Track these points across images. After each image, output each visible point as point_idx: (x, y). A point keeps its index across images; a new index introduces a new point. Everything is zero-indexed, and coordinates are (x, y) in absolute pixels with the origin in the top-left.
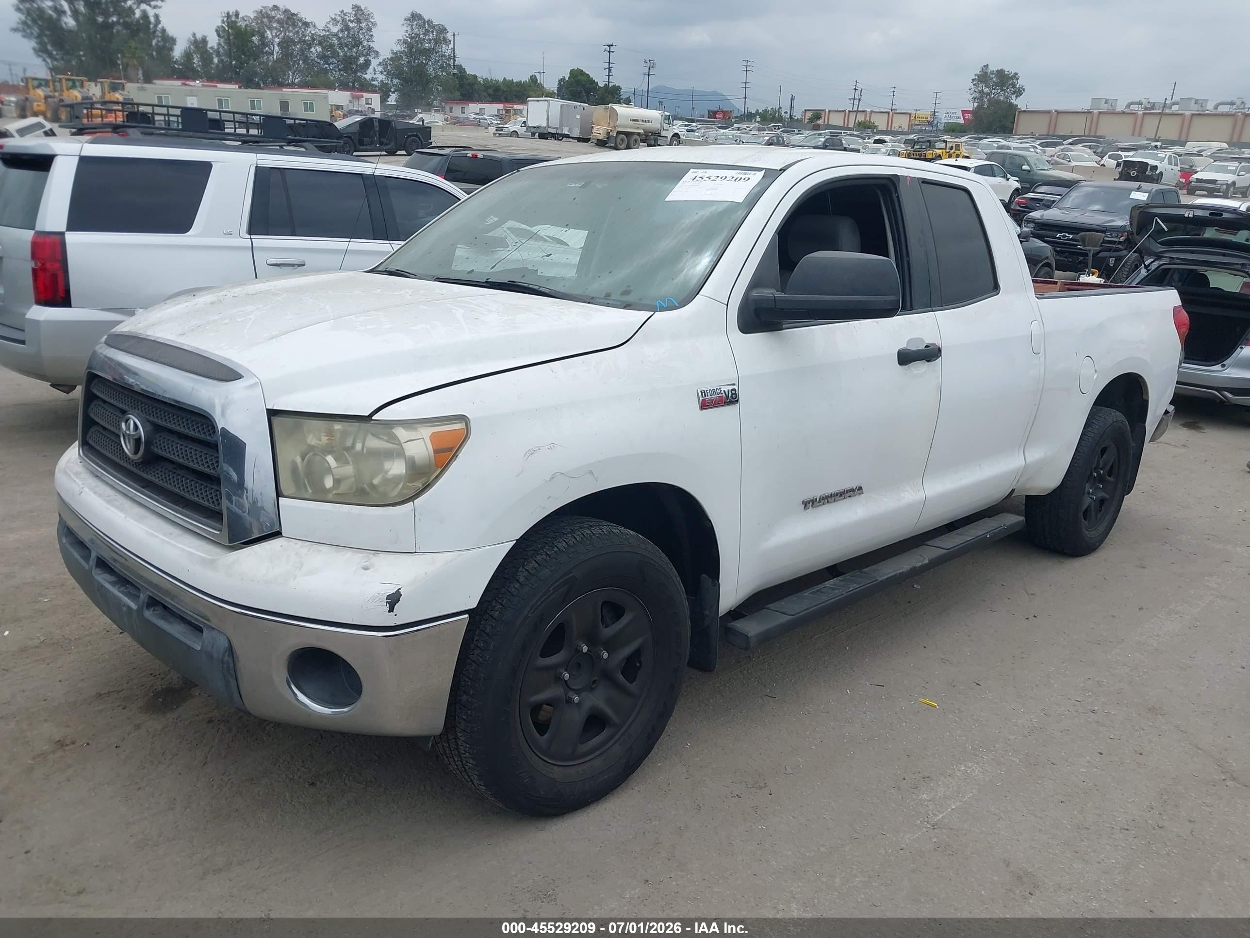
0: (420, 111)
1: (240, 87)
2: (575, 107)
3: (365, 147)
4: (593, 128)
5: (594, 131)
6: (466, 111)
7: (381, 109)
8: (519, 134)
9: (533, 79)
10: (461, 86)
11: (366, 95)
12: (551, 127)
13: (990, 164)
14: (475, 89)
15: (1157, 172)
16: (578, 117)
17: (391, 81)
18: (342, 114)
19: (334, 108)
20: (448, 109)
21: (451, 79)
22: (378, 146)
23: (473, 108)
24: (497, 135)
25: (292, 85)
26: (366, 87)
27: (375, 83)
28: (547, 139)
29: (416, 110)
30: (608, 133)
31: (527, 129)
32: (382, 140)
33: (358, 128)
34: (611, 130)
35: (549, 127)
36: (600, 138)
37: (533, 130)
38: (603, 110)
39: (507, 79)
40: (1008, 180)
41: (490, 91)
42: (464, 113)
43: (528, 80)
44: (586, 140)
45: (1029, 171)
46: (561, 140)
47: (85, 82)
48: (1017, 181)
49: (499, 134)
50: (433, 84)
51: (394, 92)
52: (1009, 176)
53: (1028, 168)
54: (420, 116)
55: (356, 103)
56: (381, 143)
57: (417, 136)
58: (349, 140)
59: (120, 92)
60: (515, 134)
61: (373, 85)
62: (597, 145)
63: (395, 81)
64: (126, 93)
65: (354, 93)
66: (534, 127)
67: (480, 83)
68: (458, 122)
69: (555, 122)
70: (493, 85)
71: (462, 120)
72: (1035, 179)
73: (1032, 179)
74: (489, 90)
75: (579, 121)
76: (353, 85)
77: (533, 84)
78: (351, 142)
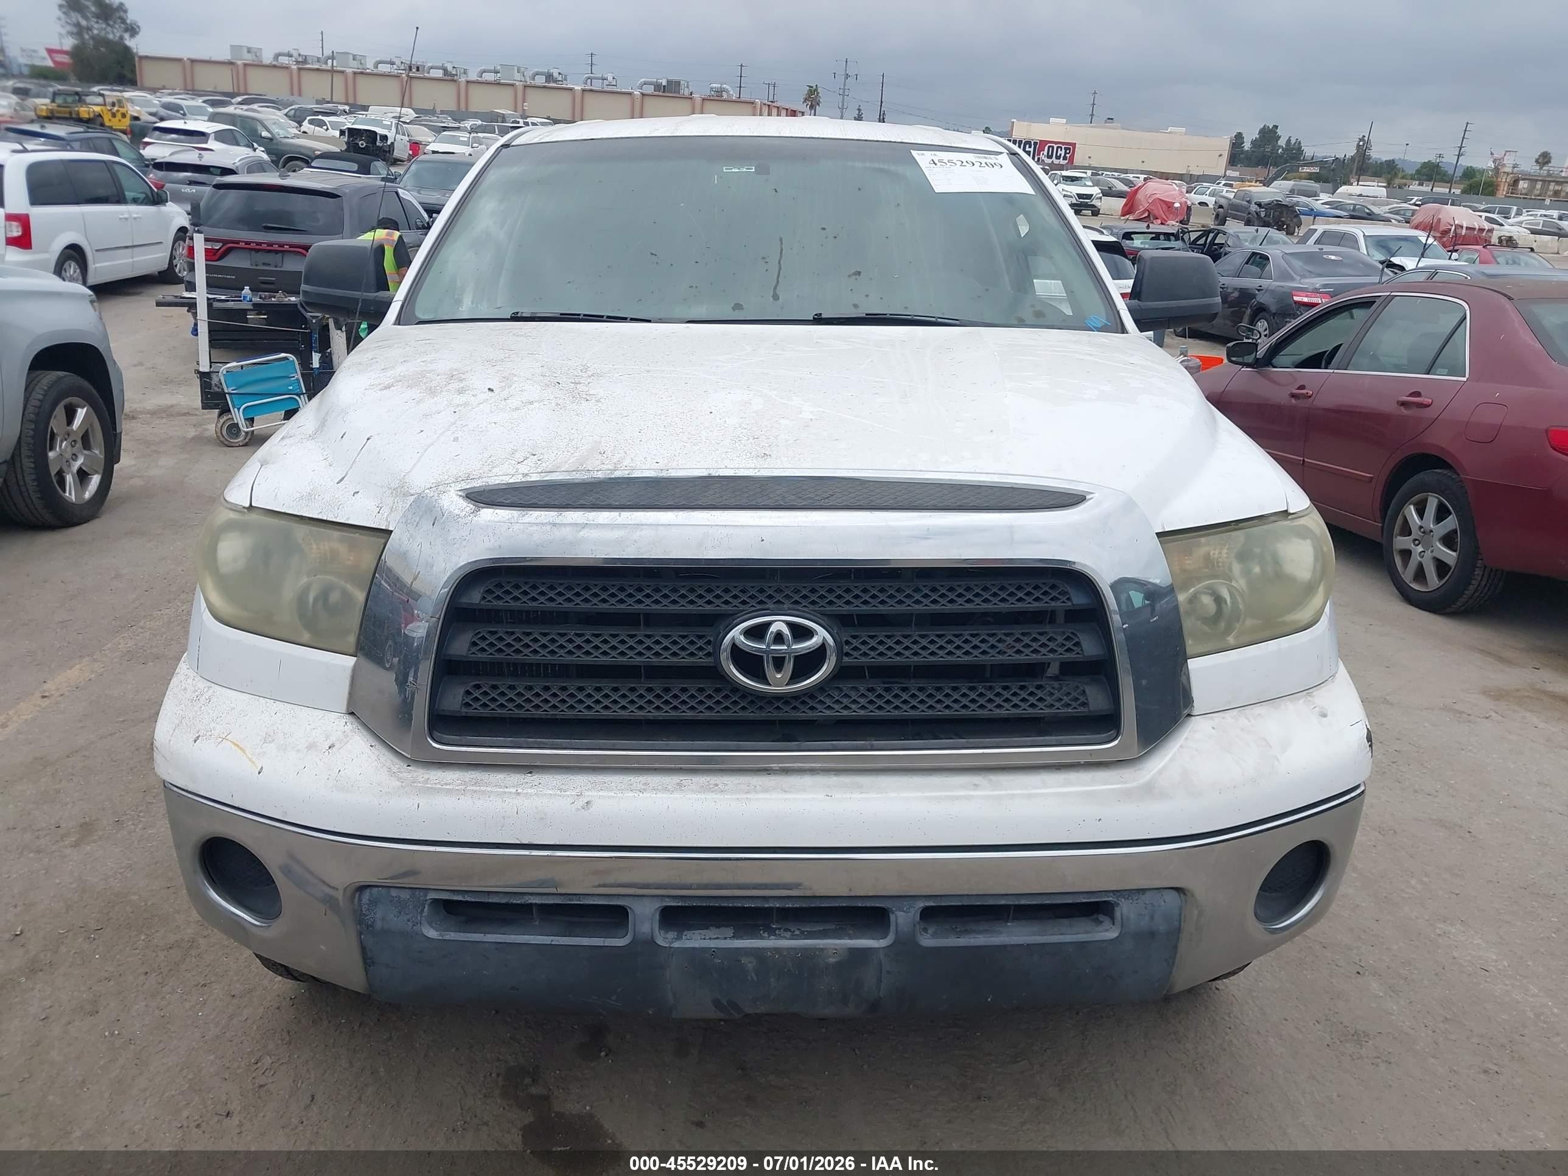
13: (230, 130)
15: (389, 143)
40: (255, 150)
45: (271, 139)
48: (263, 151)
52: (256, 145)
53: (269, 135)
72: (282, 150)
73: (278, 149)
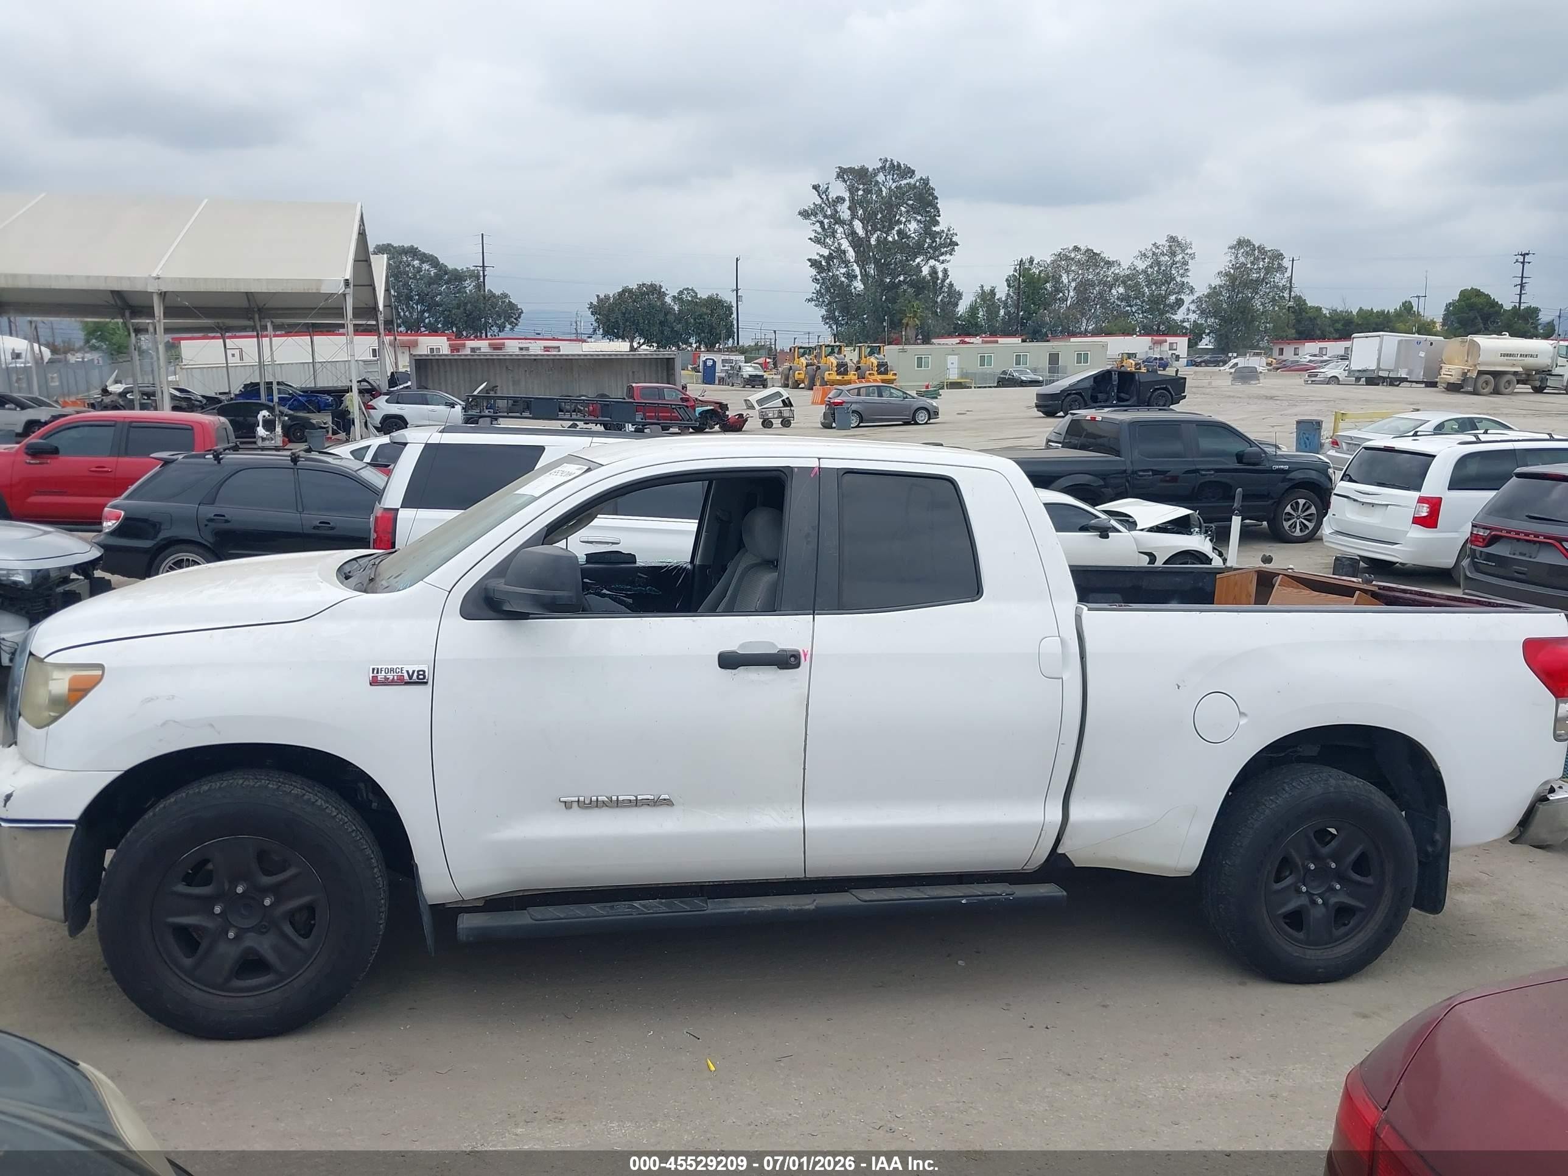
0: (1235, 355)
1: (1023, 341)
2: (1419, 343)
3: (1098, 404)
4: (1441, 368)
5: (1443, 371)
6: (1300, 352)
7: (1188, 355)
8: (1340, 379)
9: (1407, 307)
10: (1299, 321)
11: (1170, 339)
12: (1383, 370)
14: (1318, 324)
16: (1422, 354)
17: (1206, 321)
18: (1134, 363)
19: (1125, 356)
20: (1276, 351)
21: (1284, 314)
22: (1115, 402)
23: (1309, 349)
24: (1309, 382)
25: (1085, 334)
26: (1174, 330)
27: (1185, 324)
28: (1378, 384)
29: (1230, 355)
30: (1464, 374)
31: (1349, 373)
32: (1122, 395)
33: (1092, 383)
34: (1469, 371)
35: (1379, 369)
36: (1452, 381)
37: (1357, 374)
38: (1459, 344)
39: (1365, 308)
41: (1339, 326)
42: (1298, 355)
43: (1398, 308)
44: (1432, 384)
46: (1398, 386)
47: (843, 348)
49: (1312, 381)
50: (1260, 322)
51: (1208, 334)
54: (1234, 361)
55: (1157, 349)
56: (1120, 399)
57: (1165, 389)
58: (1079, 397)
59: (876, 355)
60: (1334, 380)
61: (1184, 327)
62: (1448, 390)
63: (1211, 321)
64: (881, 356)
65: (1155, 338)
66: (1360, 371)
67: (1325, 316)
68: (1285, 367)
69: (1388, 363)
70: (1344, 318)
71: (1289, 364)
74: (1337, 325)
75: (1424, 361)
76: (1158, 328)
77: (1405, 313)
78: (1082, 400)
